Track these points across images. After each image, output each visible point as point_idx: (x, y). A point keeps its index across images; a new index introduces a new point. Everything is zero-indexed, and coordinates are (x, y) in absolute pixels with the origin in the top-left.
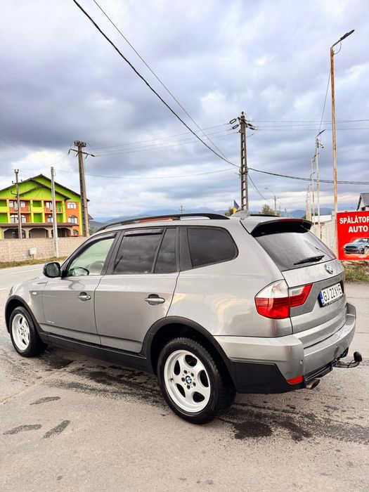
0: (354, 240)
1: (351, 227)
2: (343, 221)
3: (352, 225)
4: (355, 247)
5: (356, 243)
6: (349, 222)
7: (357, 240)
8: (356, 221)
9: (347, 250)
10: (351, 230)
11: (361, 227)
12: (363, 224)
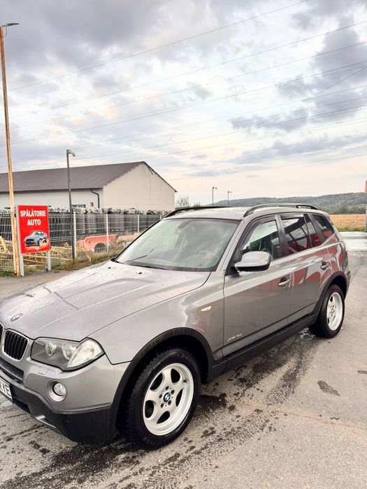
0: (32, 233)
1: (29, 221)
2: (23, 213)
3: (30, 218)
4: (32, 240)
5: (33, 236)
6: (27, 215)
7: (34, 233)
8: (33, 215)
9: (27, 243)
10: (30, 223)
11: (36, 220)
12: (37, 218)
